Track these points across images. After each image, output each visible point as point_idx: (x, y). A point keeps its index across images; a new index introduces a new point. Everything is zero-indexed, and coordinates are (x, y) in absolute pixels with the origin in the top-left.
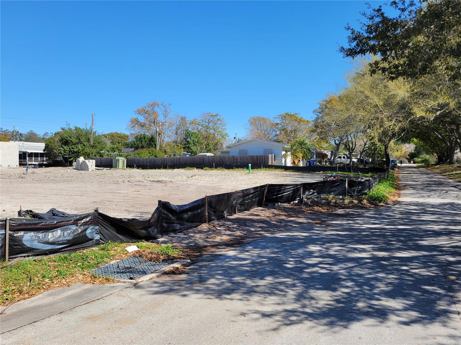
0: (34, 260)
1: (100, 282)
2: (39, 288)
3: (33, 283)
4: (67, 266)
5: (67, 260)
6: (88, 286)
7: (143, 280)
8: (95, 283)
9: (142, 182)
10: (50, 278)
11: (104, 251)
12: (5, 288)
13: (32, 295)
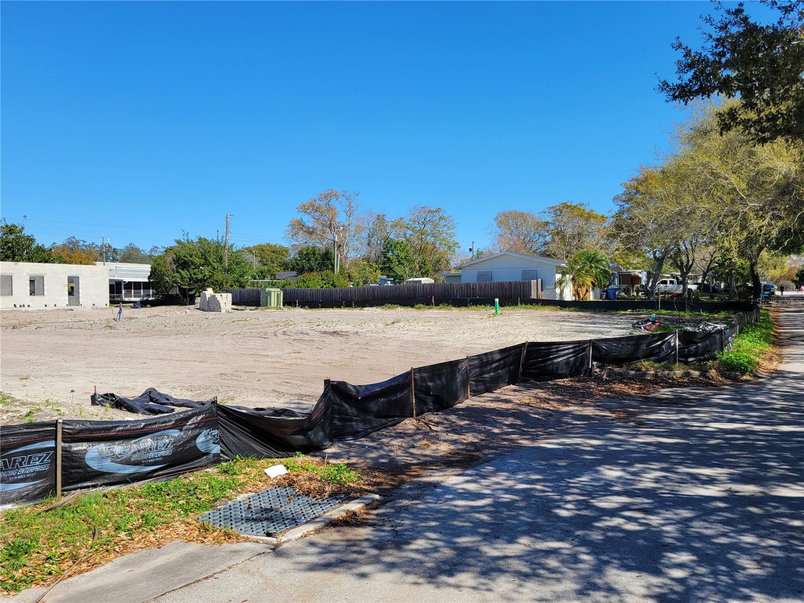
0: (105, 496)
1: (214, 540)
2: (107, 551)
3: (98, 541)
4: (160, 505)
5: (160, 494)
6: (194, 547)
7: (290, 538)
8: (205, 540)
9: (307, 334)
10: (128, 530)
11: (227, 475)
12: (48, 550)
13: (95, 565)
